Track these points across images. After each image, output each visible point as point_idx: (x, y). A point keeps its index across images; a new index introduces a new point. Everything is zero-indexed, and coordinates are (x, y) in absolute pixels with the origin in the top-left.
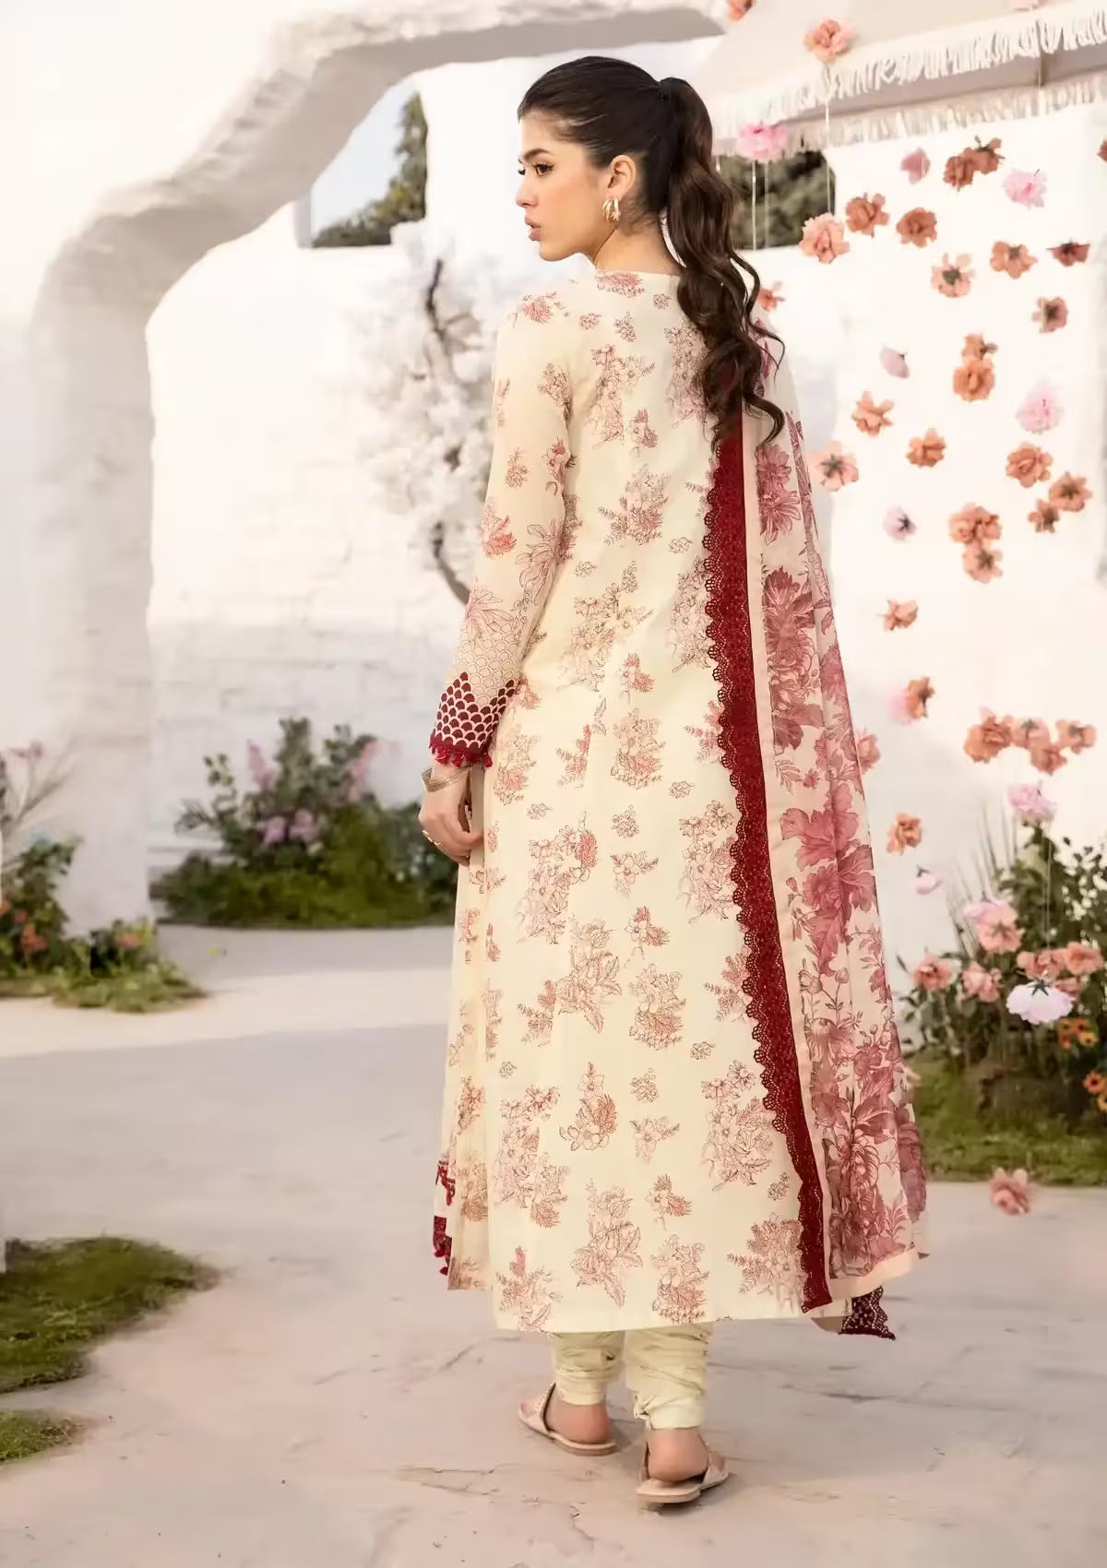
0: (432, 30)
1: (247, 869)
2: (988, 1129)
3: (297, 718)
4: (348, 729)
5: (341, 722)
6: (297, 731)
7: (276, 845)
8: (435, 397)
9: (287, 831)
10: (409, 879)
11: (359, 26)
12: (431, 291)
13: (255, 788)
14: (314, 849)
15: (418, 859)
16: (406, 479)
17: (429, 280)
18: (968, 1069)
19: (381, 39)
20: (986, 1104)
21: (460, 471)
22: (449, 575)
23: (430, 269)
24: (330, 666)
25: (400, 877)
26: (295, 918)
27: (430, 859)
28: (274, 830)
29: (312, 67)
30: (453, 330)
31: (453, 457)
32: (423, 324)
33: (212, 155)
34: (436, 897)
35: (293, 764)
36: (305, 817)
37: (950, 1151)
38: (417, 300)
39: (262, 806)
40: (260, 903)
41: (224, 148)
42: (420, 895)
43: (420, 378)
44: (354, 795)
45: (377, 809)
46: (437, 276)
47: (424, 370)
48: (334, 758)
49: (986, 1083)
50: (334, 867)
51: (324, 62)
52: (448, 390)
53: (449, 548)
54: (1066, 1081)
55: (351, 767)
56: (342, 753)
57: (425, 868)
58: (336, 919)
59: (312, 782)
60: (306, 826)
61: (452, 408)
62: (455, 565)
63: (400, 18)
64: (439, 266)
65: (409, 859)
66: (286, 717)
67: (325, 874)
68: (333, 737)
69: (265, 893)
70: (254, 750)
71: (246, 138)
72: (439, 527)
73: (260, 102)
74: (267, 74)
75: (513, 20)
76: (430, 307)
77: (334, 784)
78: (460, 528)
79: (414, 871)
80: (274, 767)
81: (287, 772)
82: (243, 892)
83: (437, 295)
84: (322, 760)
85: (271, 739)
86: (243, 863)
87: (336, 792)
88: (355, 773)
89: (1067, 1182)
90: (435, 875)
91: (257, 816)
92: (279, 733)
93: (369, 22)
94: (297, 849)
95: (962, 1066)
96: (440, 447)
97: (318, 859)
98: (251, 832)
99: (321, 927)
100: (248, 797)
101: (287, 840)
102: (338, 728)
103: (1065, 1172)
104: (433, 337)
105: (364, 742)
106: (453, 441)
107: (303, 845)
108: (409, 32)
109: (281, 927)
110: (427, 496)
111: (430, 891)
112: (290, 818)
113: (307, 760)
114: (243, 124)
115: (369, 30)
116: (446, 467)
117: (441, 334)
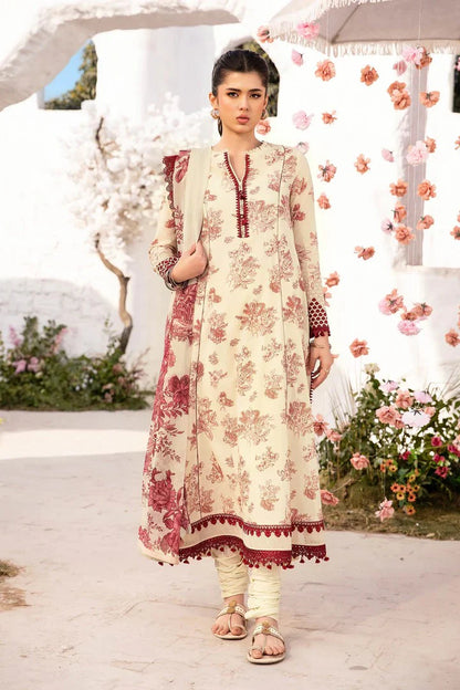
0: (110, 14)
1: (8, 383)
2: (347, 507)
3: (32, 317)
4: (54, 322)
5: (51, 319)
6: (31, 322)
7: (21, 373)
8: (98, 178)
9: (26, 366)
10: (81, 389)
11: (77, 10)
12: (98, 131)
13: (13, 347)
14: (39, 375)
15: (86, 381)
16: (84, 213)
17: (97, 126)
18: (338, 481)
19: (86, 17)
20: (347, 496)
21: (108, 211)
22: (102, 256)
23: (99, 121)
24: (47, 294)
25: (78, 388)
26: (31, 405)
27: (91, 381)
28: (21, 366)
29: (56, 28)
30: (106, 149)
31: (105, 204)
32: (94, 145)
33: (9, 65)
34: (94, 398)
35: (29, 336)
36: (34, 360)
37: (333, 517)
38: (93, 135)
39: (15, 355)
40: (16, 399)
41: (15, 62)
42: (86, 396)
43: (92, 169)
44: (56, 352)
45: (66, 358)
46: (101, 124)
47: (94, 165)
48: (47, 335)
49: (347, 486)
50: (48, 383)
51: (60, 26)
52: (105, 175)
53: (101, 244)
54: (383, 487)
55: (55, 338)
56: (51, 332)
57: (89, 385)
58: (50, 407)
59: (37, 345)
60: (35, 365)
61: (106, 182)
62: (104, 252)
63: (95, 8)
64: (102, 120)
65: (82, 380)
66: (26, 316)
67: (44, 386)
68: (48, 325)
69: (18, 394)
70: (12, 330)
71: (24, 58)
72: (98, 235)
73: (31, 42)
74: (35, 31)
75: (146, 11)
76: (97, 138)
77: (47, 346)
78: (107, 236)
79: (84, 386)
80: (22, 338)
81: (26, 340)
82: (8, 394)
83: (100, 133)
84: (43, 335)
85: (20, 325)
86: (6, 380)
87: (48, 350)
88: (57, 341)
89: (383, 532)
90: (93, 388)
91: (13, 359)
92: (24, 323)
93: (81, 9)
94: (31, 375)
95: (336, 479)
96: (100, 200)
97: (41, 380)
98: (10, 366)
99: (43, 410)
100: (9, 351)
101: (26, 370)
102: (49, 322)
103: (381, 527)
104: (98, 151)
105: (61, 328)
106: (107, 198)
107: (34, 373)
108: (99, 14)
109: (25, 410)
110: (93, 220)
111: (92, 395)
112: (28, 361)
113: (36, 335)
114: (23, 52)
115: (82, 13)
116: (103, 208)
117: (102, 150)
